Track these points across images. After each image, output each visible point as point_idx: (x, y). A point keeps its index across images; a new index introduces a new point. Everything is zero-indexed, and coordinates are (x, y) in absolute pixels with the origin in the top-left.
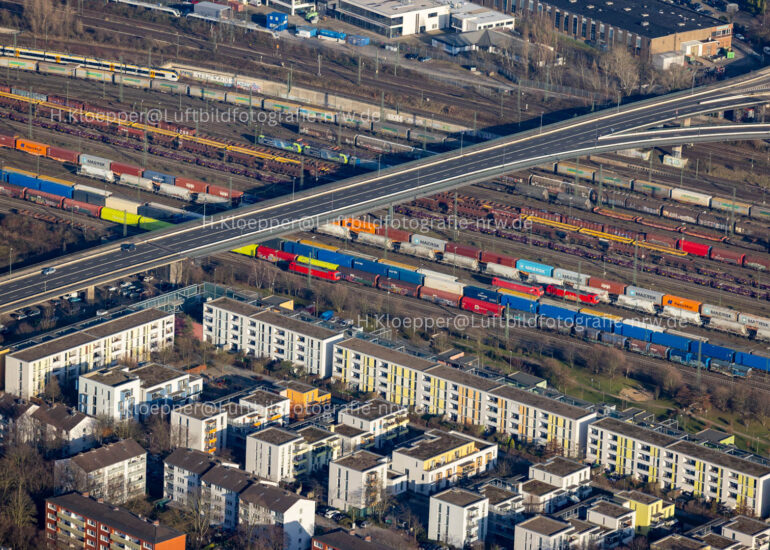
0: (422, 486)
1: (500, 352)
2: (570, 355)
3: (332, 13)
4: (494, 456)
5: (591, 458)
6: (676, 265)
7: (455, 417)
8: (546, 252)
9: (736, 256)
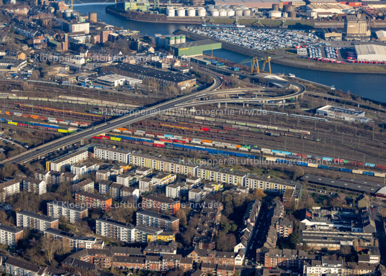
0: (160, 186)
1: (168, 155)
2: (185, 155)
3: (96, 82)
4: (176, 178)
5: (198, 176)
6: (202, 133)
7: (162, 170)
8: (169, 132)
9: (216, 130)
